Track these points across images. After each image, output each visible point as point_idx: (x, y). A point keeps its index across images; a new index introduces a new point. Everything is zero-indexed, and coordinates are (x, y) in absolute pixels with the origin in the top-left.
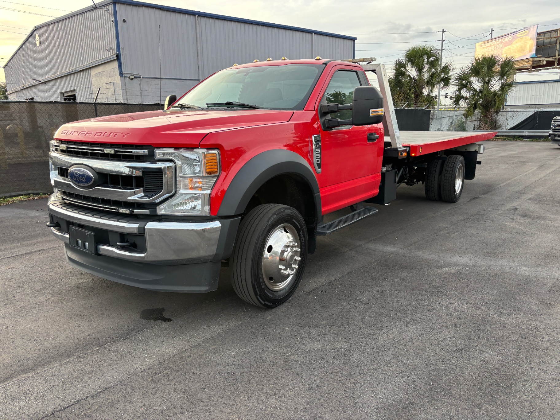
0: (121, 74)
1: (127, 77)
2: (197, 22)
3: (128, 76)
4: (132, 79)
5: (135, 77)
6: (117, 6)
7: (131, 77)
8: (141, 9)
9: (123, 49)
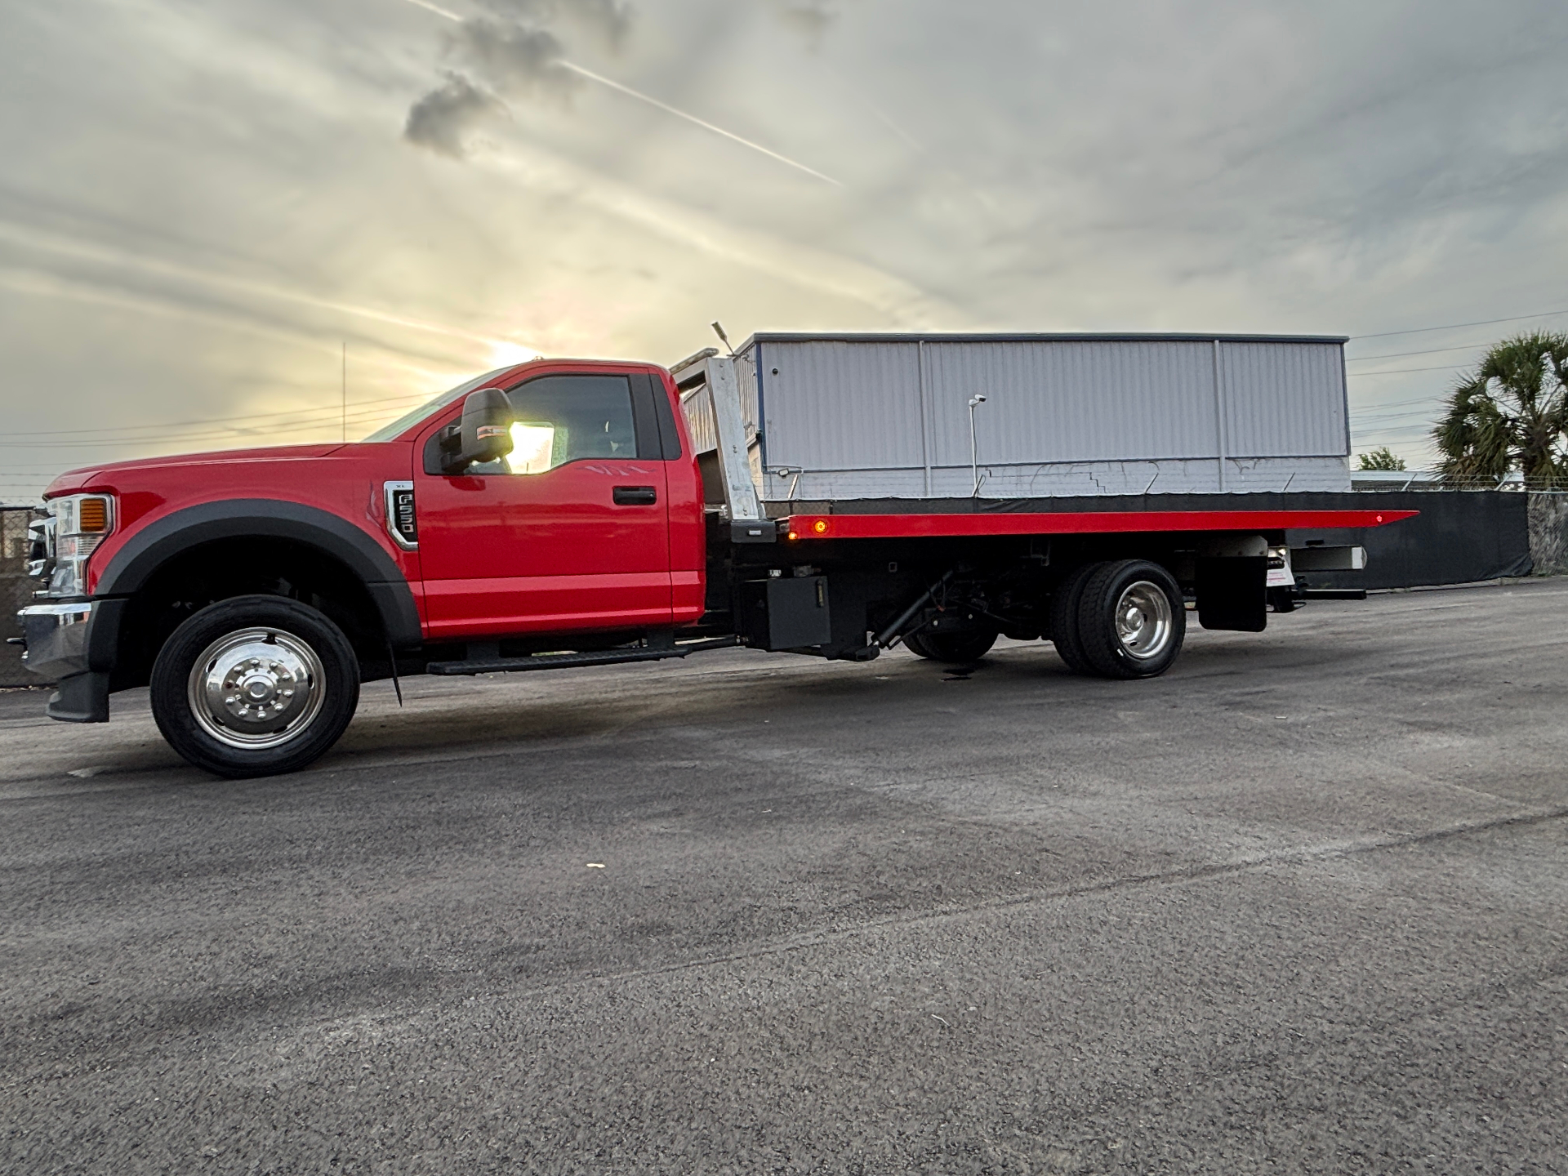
0: (764, 468)
1: (774, 473)
2: (922, 353)
3: (777, 470)
4: (784, 476)
5: (789, 473)
6: (763, 346)
7: (782, 473)
8: (808, 346)
9: (770, 423)
